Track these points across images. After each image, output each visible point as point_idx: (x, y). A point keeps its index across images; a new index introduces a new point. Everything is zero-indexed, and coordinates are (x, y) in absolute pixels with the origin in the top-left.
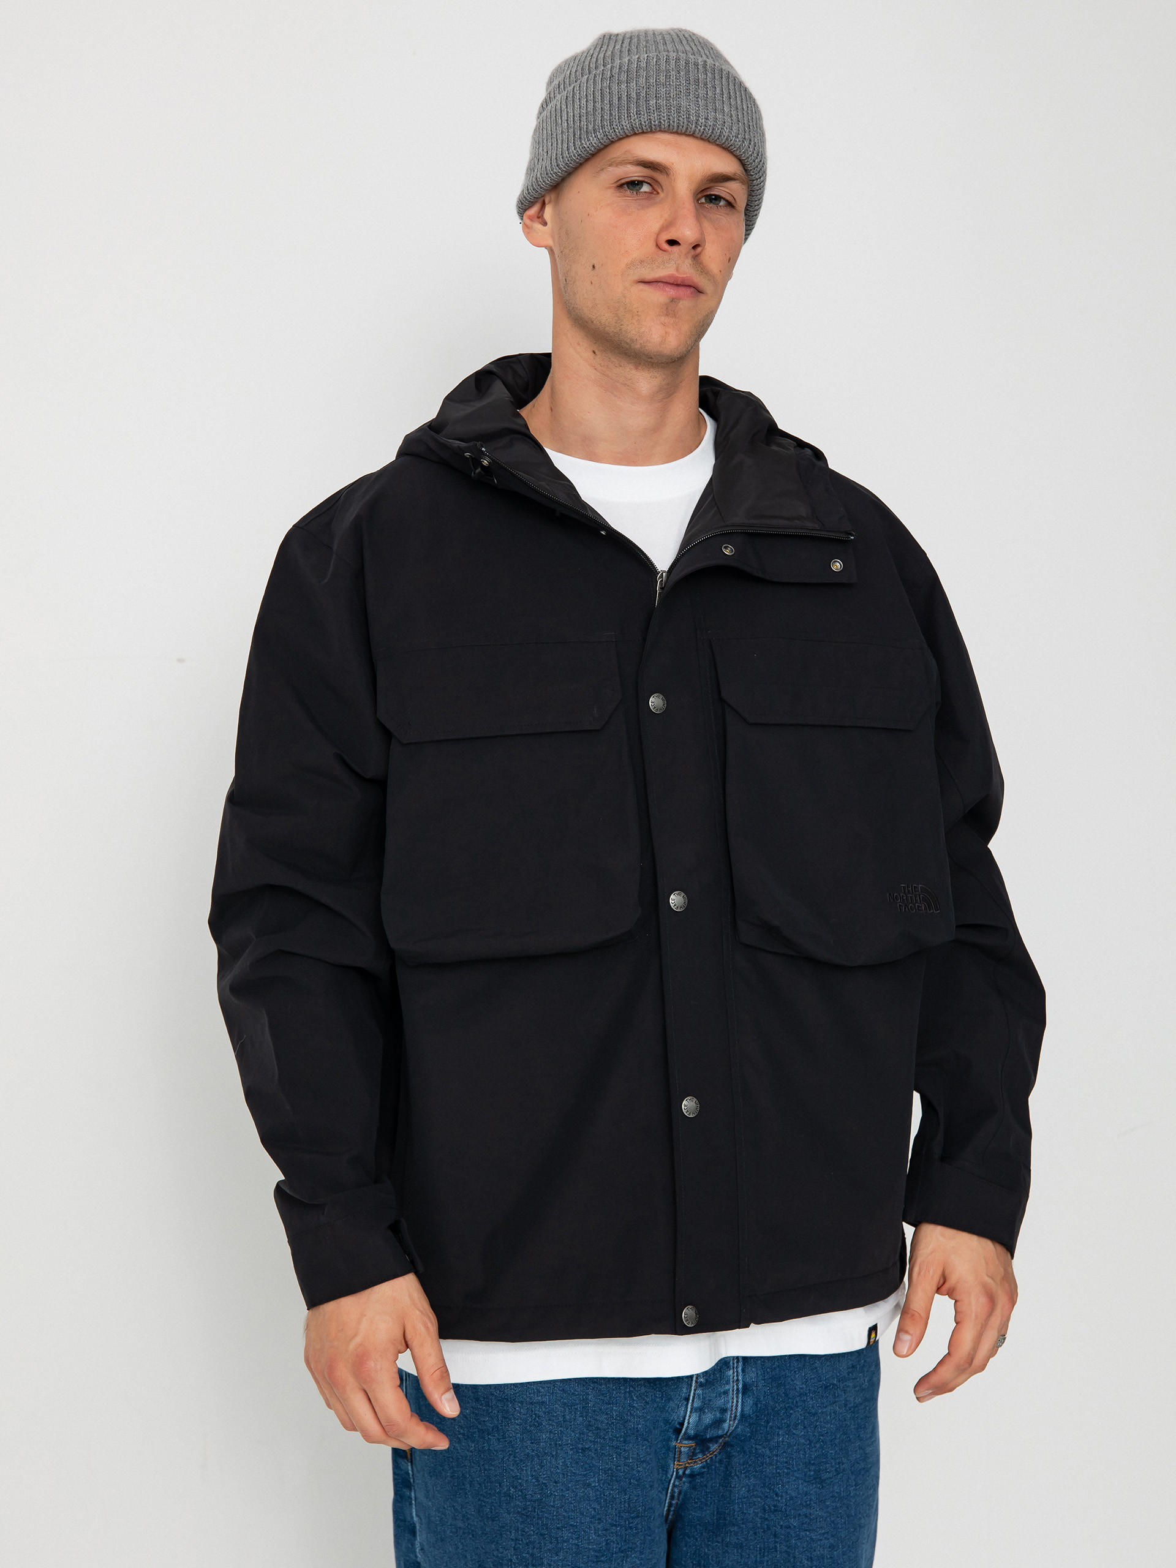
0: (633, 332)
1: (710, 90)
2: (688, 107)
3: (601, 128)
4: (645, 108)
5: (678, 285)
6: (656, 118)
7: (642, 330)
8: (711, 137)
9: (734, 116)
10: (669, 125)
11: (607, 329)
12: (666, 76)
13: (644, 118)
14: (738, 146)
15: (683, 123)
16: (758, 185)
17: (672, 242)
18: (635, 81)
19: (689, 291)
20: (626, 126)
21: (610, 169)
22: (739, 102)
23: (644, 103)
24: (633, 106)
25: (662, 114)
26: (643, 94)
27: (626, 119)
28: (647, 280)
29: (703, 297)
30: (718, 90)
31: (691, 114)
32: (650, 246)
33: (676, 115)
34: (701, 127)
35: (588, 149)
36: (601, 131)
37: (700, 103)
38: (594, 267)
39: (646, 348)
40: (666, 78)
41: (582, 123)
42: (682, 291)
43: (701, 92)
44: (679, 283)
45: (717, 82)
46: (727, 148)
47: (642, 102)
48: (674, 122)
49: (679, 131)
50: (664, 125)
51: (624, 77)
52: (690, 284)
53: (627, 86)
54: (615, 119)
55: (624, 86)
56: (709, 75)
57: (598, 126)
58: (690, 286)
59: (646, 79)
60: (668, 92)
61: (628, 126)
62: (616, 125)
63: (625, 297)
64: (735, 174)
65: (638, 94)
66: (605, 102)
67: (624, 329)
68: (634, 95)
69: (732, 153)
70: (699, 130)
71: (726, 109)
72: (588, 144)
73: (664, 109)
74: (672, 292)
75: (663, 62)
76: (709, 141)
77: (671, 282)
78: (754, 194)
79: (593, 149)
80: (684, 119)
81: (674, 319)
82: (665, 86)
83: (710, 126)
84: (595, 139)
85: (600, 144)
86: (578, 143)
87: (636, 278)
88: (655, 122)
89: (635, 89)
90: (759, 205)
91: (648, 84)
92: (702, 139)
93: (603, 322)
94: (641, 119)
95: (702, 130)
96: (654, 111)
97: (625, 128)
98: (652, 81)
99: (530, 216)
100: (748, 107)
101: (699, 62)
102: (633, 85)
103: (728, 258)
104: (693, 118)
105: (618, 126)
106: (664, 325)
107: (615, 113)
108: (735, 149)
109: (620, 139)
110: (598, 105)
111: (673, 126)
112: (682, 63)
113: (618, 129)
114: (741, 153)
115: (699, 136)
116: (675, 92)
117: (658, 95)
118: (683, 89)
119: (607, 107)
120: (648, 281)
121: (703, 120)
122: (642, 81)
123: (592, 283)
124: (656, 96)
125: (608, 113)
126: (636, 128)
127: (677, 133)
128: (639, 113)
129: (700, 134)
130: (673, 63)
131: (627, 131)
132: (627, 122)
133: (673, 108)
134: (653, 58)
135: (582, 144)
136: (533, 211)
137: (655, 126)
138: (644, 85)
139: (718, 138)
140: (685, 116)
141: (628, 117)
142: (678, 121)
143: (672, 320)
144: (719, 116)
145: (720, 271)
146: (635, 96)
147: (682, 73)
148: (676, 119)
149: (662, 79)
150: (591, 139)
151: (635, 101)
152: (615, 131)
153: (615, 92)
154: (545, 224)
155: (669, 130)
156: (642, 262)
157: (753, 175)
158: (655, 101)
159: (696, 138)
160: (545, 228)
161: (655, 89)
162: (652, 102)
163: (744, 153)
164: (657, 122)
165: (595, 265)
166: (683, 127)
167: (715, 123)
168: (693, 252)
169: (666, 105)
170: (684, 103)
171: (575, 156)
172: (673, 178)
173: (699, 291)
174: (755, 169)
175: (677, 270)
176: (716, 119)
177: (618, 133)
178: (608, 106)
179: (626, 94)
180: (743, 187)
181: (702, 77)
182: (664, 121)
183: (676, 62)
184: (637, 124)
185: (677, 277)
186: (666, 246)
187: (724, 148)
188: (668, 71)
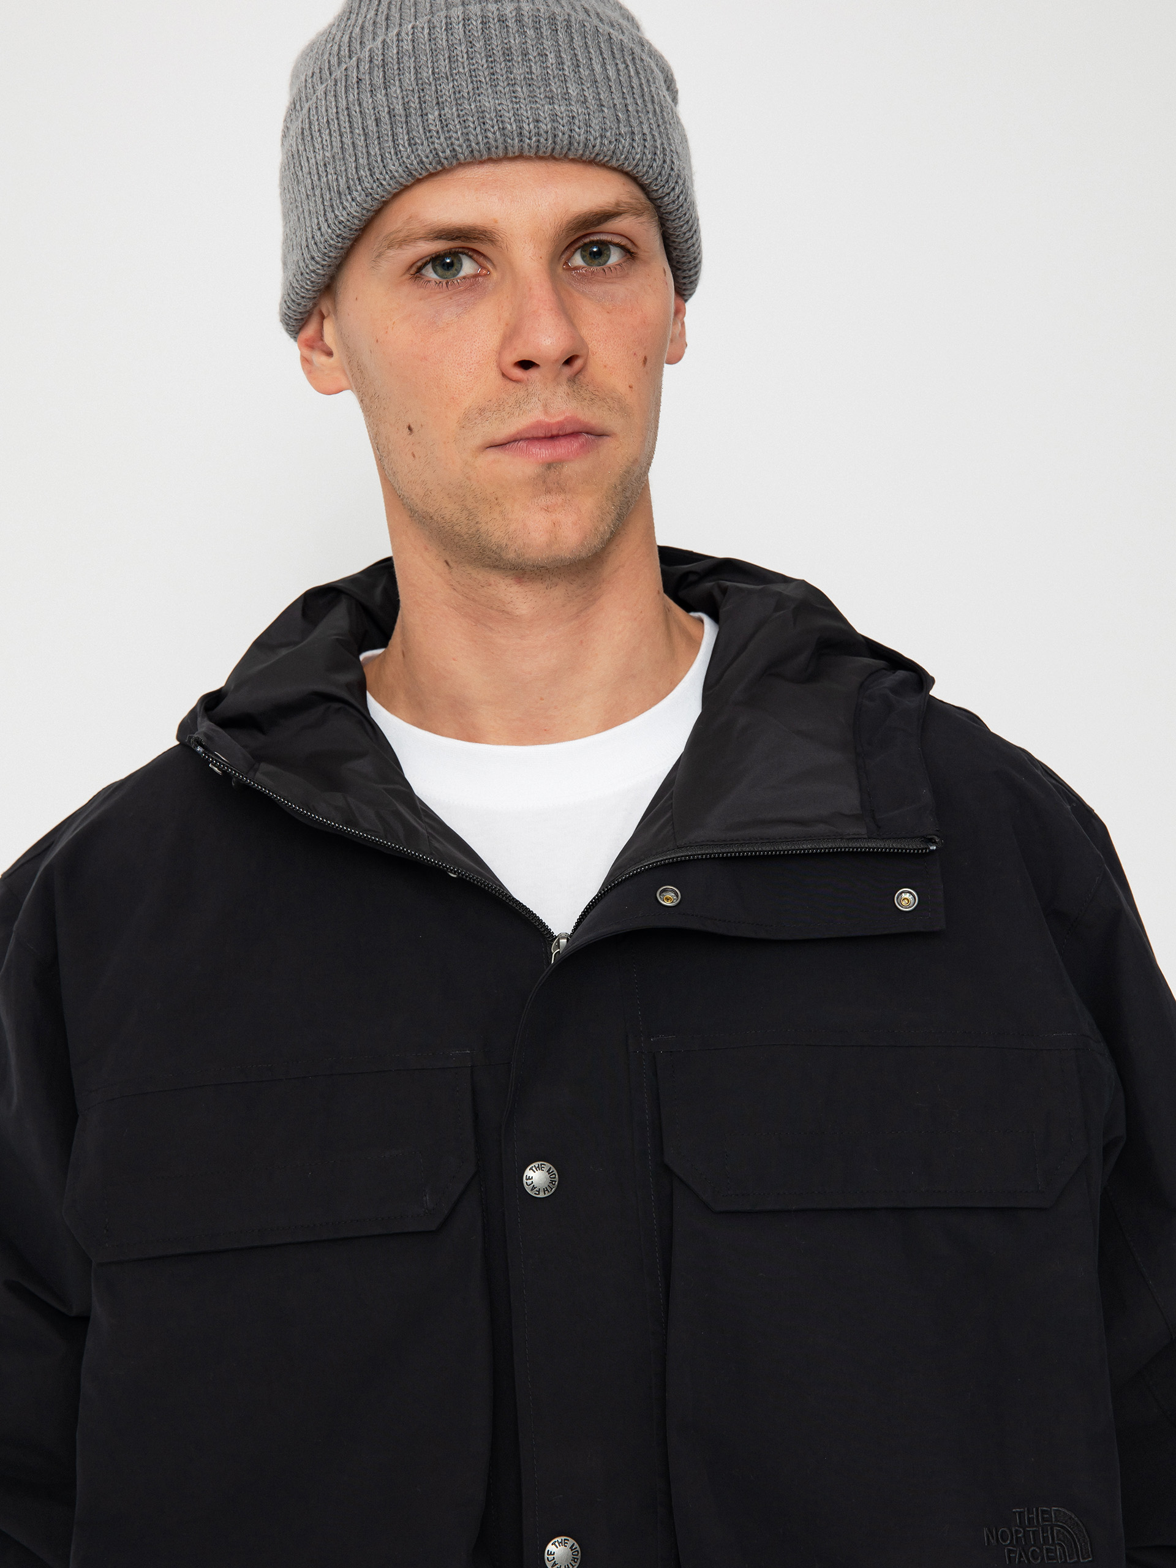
0: (497, 534)
1: (536, 63)
2: (499, 108)
3: (357, 182)
4: (421, 131)
5: (553, 437)
6: (445, 145)
7: (512, 528)
8: (555, 151)
9: (590, 98)
10: (472, 151)
11: (457, 528)
12: (449, 57)
13: (423, 150)
14: (610, 153)
15: (496, 141)
16: (674, 202)
17: (526, 365)
18: (397, 83)
19: (575, 444)
20: (397, 171)
21: (391, 253)
22: (598, 68)
23: (419, 120)
24: (401, 131)
25: (454, 135)
26: (414, 104)
27: (394, 157)
28: (498, 442)
29: (608, 444)
30: (551, 59)
31: (507, 120)
32: (493, 375)
33: (478, 129)
34: (530, 139)
35: (348, 223)
36: (359, 188)
37: (520, 94)
38: (410, 428)
39: (527, 556)
40: (450, 61)
41: (330, 176)
42: (562, 448)
43: (519, 72)
44: (555, 432)
45: (547, 44)
46: (593, 161)
47: (415, 120)
48: (478, 144)
49: (494, 156)
50: (462, 153)
51: (378, 74)
52: (576, 428)
53: (386, 94)
54: (377, 161)
55: (380, 96)
56: (530, 33)
57: (353, 180)
58: (575, 434)
59: (416, 73)
60: (457, 89)
61: (400, 170)
62: (381, 174)
63: (469, 478)
64: (618, 204)
65: (406, 106)
66: (357, 131)
67: (482, 530)
68: (399, 109)
69: (604, 166)
70: (529, 145)
71: (573, 91)
72: (346, 215)
73: (455, 124)
74: (544, 452)
75: (441, 35)
76: (554, 158)
77: (541, 435)
78: (672, 218)
79: (356, 222)
80: (494, 133)
81: (563, 496)
82: (450, 79)
83: (547, 132)
84: (354, 204)
85: (364, 212)
86: (330, 215)
87: (478, 441)
88: (444, 152)
89: (400, 97)
90: (693, 231)
91: (420, 82)
92: (541, 158)
93: (447, 517)
94: (419, 152)
95: (534, 144)
96: (438, 132)
97: (396, 174)
98: (426, 73)
99: (307, 340)
100: (618, 70)
101: (507, 12)
102: (395, 90)
103: (641, 359)
104: (511, 127)
105: (384, 172)
106: (547, 510)
107: (375, 150)
108: (606, 159)
109: (396, 196)
110: (347, 140)
111: (479, 151)
112: (476, 23)
113: (385, 179)
114: (620, 163)
115: (532, 154)
116: (470, 86)
117: (440, 100)
118: (483, 75)
119: (361, 142)
120: (502, 442)
121: (531, 126)
122: (409, 78)
123: (414, 456)
124: (438, 103)
125: (364, 152)
126: (416, 170)
127: (490, 160)
128: (412, 142)
129: (533, 151)
130: (459, 29)
131: (401, 180)
132: (397, 164)
133: (470, 119)
134: (423, 28)
135: (336, 217)
136: (310, 331)
137: (446, 158)
138: (414, 84)
139: (569, 149)
140: (496, 128)
141: (396, 154)
142: (485, 141)
143: (559, 499)
144: (561, 109)
145: (630, 387)
146: (402, 112)
147: (477, 45)
148: (480, 138)
149: (443, 66)
150: (348, 205)
151: (403, 119)
152: (381, 184)
153: (369, 112)
154: (330, 354)
155: (476, 159)
156: (481, 411)
157: (657, 190)
158: (437, 113)
159: (528, 159)
160: (331, 360)
161: (433, 88)
162: (433, 116)
163: (626, 159)
164: (448, 152)
165: (412, 426)
166: (497, 148)
167: (556, 125)
168: (567, 371)
169: (459, 116)
170: (488, 103)
171: (332, 239)
172: (504, 246)
173: (599, 434)
174: (657, 179)
175: (546, 412)
176: (554, 117)
177: (388, 187)
178: (363, 138)
179: (386, 109)
180: (643, 219)
181: (515, 42)
182: (460, 146)
183: (464, 25)
184: (415, 162)
185: (549, 425)
186: (518, 373)
187: (584, 162)
188: (451, 47)
